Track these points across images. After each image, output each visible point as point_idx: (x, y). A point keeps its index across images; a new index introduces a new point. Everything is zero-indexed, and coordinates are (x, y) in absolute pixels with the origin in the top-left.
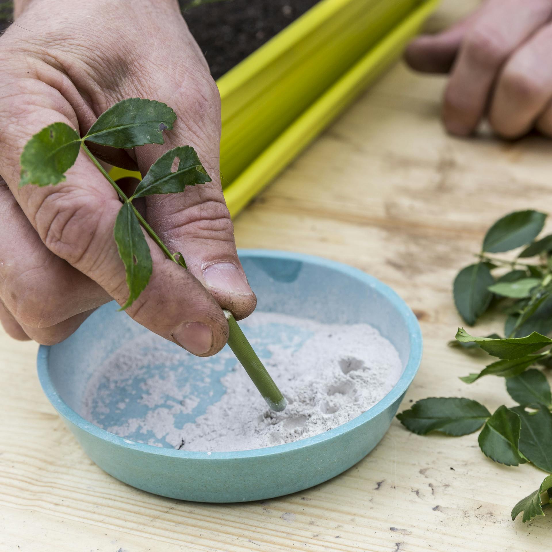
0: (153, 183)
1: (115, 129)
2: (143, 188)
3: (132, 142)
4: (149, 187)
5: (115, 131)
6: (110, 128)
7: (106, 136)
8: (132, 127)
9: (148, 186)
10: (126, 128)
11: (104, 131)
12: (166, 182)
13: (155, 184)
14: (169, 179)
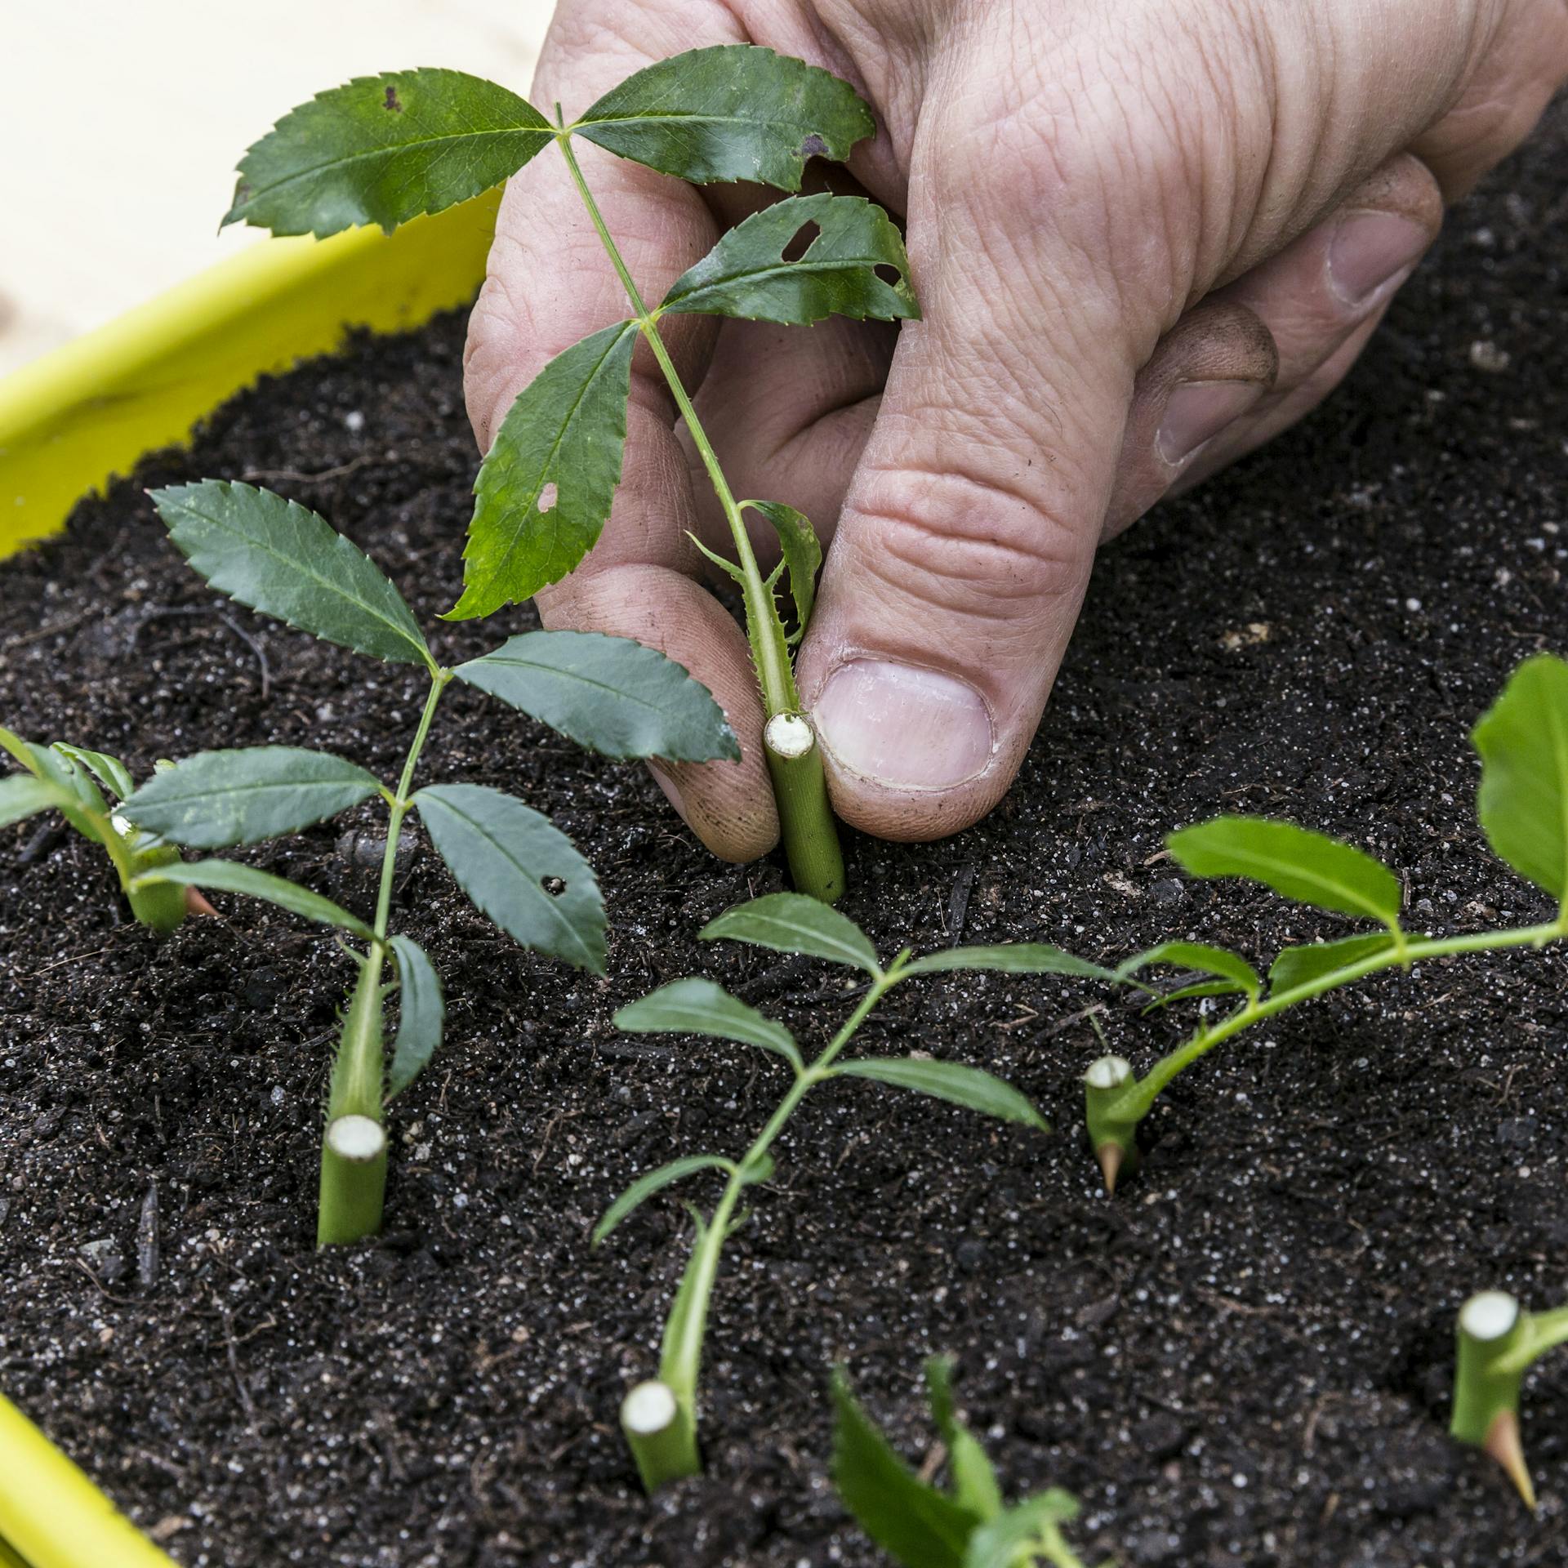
0: (720, 281)
1: (670, 118)
2: (687, 292)
3: (709, 167)
4: (706, 290)
5: (666, 125)
6: (652, 113)
7: (637, 133)
8: (720, 124)
9: (703, 286)
10: (703, 125)
11: (637, 119)
12: (758, 285)
13: (723, 286)
14: (768, 280)
